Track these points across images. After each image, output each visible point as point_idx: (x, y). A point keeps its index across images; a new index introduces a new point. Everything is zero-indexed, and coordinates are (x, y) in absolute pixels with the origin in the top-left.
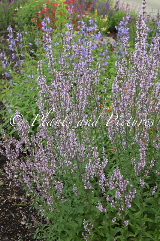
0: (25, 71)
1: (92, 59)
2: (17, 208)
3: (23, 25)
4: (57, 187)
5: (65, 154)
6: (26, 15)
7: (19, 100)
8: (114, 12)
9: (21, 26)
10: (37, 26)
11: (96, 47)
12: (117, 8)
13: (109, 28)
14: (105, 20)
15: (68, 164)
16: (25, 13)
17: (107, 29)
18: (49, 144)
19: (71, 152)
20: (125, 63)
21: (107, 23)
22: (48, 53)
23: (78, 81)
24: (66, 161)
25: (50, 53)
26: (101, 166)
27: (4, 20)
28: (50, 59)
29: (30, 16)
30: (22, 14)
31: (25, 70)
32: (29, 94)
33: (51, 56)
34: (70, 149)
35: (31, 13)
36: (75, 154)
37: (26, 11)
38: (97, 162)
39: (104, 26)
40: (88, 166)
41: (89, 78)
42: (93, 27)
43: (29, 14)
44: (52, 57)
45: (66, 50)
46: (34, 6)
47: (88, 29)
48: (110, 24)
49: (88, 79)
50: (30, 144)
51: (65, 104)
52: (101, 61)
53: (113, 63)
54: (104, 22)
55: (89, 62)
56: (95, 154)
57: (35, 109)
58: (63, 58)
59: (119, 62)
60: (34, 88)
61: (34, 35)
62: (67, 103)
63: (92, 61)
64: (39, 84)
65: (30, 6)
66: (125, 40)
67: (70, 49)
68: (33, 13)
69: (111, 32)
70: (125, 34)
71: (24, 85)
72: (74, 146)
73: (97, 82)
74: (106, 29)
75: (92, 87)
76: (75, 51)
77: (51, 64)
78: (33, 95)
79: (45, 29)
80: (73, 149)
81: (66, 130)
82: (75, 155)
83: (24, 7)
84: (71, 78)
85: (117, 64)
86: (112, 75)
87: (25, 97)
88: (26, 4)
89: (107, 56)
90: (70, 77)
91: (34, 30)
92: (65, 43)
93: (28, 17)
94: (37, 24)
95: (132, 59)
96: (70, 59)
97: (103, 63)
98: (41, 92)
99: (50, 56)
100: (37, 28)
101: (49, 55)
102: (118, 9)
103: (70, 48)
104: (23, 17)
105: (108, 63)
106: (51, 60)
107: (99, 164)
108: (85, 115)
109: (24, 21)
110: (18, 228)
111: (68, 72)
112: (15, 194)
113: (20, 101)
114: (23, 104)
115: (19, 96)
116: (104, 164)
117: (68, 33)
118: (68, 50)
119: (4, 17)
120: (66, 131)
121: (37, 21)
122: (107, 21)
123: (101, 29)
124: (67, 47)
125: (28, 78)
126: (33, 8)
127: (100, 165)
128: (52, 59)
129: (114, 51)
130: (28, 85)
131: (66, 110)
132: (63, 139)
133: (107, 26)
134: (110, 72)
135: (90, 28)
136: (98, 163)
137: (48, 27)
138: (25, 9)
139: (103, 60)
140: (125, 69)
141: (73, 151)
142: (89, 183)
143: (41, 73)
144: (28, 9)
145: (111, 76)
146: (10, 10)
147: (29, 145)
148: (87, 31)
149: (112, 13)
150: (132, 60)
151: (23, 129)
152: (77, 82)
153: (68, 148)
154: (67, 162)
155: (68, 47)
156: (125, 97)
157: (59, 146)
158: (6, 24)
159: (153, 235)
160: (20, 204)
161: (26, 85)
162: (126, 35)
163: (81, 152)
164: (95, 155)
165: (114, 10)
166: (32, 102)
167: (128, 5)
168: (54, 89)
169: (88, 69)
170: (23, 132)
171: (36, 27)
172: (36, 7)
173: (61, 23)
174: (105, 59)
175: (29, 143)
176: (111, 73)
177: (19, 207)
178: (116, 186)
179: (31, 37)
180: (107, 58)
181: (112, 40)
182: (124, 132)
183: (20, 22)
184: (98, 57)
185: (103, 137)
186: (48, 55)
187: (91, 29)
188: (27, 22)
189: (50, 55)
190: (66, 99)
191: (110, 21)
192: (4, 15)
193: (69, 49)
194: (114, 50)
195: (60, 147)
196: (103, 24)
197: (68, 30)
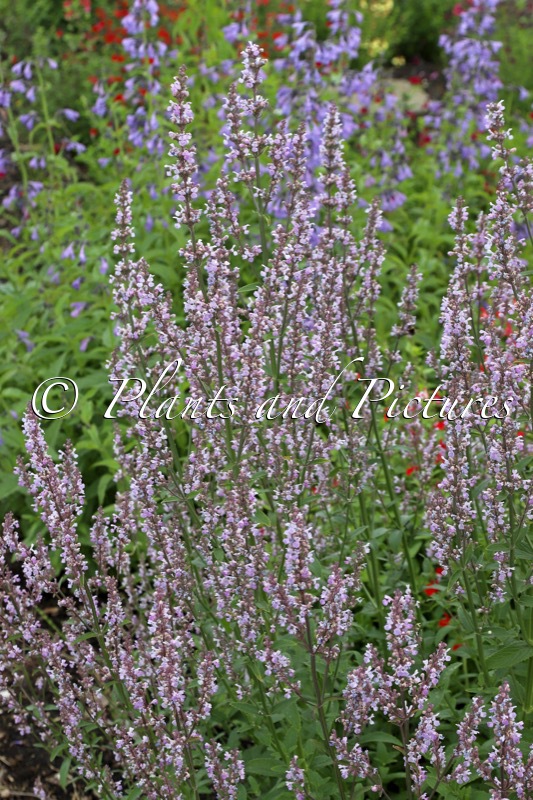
0: (45, 230)
1: (348, 190)
3: (29, 30)
4: (212, 766)
5: (242, 614)
7: (21, 362)
9: (17, 34)
10: (89, 36)
11: (353, 129)
13: (398, 40)
14: (383, 8)
15: (273, 664)
17: (391, 48)
18: (168, 566)
19: (284, 611)
20: (502, 219)
21: (391, 22)
22: (174, 167)
23: (294, 293)
24: (265, 654)
25: (183, 166)
26: (418, 680)
28: (182, 192)
31: (46, 225)
32: (64, 336)
33: (189, 179)
34: (284, 600)
36: (303, 620)
38: (402, 663)
39: (380, 34)
40: (361, 679)
41: (336, 275)
42: (343, 43)
44: (192, 186)
45: (238, 153)
47: (319, 53)
48: (404, 26)
49: (332, 282)
50: (85, 563)
51: (248, 393)
52: (376, 191)
53: (424, 196)
54: (376, 15)
55: (332, 201)
56: (394, 627)
57: (90, 403)
58: (224, 189)
59: (464, 209)
60: (86, 308)
61: (76, 72)
62: (255, 387)
63: (349, 197)
64: (120, 296)
66: (495, 109)
67: (255, 150)
69: (409, 60)
70: (482, 69)
71: (42, 296)
72: (303, 586)
73: (373, 290)
74: (386, 46)
75: (349, 314)
76: (277, 157)
77: (188, 216)
78: (81, 341)
79: (137, 47)
80: (292, 599)
81: (245, 509)
82: (300, 627)
84: (273, 277)
85: (456, 220)
86: (423, 252)
87: (50, 345)
89: (400, 170)
90: (268, 274)
91: (79, 51)
92: (232, 124)
94: (89, 28)
95: (523, 193)
96: (256, 195)
97: (384, 199)
98: (130, 334)
99: (186, 180)
100: (90, 45)
101: (181, 174)
103: (255, 144)
105: (404, 197)
106: (188, 196)
107: (411, 671)
108: (330, 442)
109: (32, 13)
111: (247, 252)
113: (22, 366)
114: (35, 379)
115: (19, 339)
116: (434, 670)
117: (246, 79)
118: (247, 152)
120: (249, 515)
121: (88, 15)
122: (391, 13)
124: (240, 142)
125: (56, 262)
127: (416, 672)
128: (191, 193)
129: (430, 147)
130: (61, 296)
131: (250, 421)
132: (233, 547)
133: (390, 33)
134: (415, 237)
135: (330, 50)
136: (409, 664)
137: (149, 41)
139: (384, 188)
140: (502, 246)
141: (298, 611)
142: (360, 751)
143: (128, 249)
145: (417, 255)
147: (79, 567)
148: (317, 59)
150: (522, 197)
151: (54, 499)
152: (290, 296)
153: (275, 593)
154: (269, 658)
155: (246, 140)
156: (507, 372)
157: (212, 577)
161: (51, 296)
162: (487, 74)
163: (331, 616)
164: (397, 631)
166: (74, 370)
168: (196, 324)
169: (330, 236)
170: (55, 513)
171: (85, 41)
173: (198, 23)
174: (394, 183)
175: (79, 560)
176: (416, 241)
178: (491, 767)
179: (63, 81)
180: (402, 176)
181: (418, 98)
182: (501, 522)
183: (15, 14)
184: (363, 174)
185: (397, 532)
186: (173, 174)
187: (333, 50)
188: (44, 15)
189: (184, 176)
190: (251, 370)
191: (403, 10)
193: (250, 148)
194: (428, 140)
195: (216, 580)
196: (375, 24)
197: (247, 66)
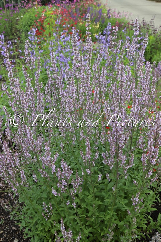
2: (2, 194)
6: (26, 23)
8: (106, 19)
12: (109, 15)
14: (97, 27)
16: (25, 21)
21: (99, 30)
27: (8, 27)
29: (30, 24)
30: (23, 23)
34: (30, 144)
35: (30, 21)
37: (26, 20)
38: (49, 155)
43: (29, 22)
46: (33, 15)
65: (30, 15)
68: (33, 21)
83: (25, 16)
88: (27, 13)
93: (28, 25)
102: (110, 17)
104: (23, 25)
109: (25, 29)
110: (1, 211)
112: (2, 182)
116: (56, 157)
119: (7, 25)
122: (99, 28)
123: (93, 35)
126: (33, 17)
127: (52, 157)
138: (25, 18)
144: (28, 18)
146: (13, 18)
149: (104, 20)
158: (10, 31)
159: (104, 215)
160: (5, 191)
165: (106, 17)
167: (119, 13)
172: (35, 16)
177: (4, 193)
191: (102, 27)
192: (8, 23)
196: (95, 30)
